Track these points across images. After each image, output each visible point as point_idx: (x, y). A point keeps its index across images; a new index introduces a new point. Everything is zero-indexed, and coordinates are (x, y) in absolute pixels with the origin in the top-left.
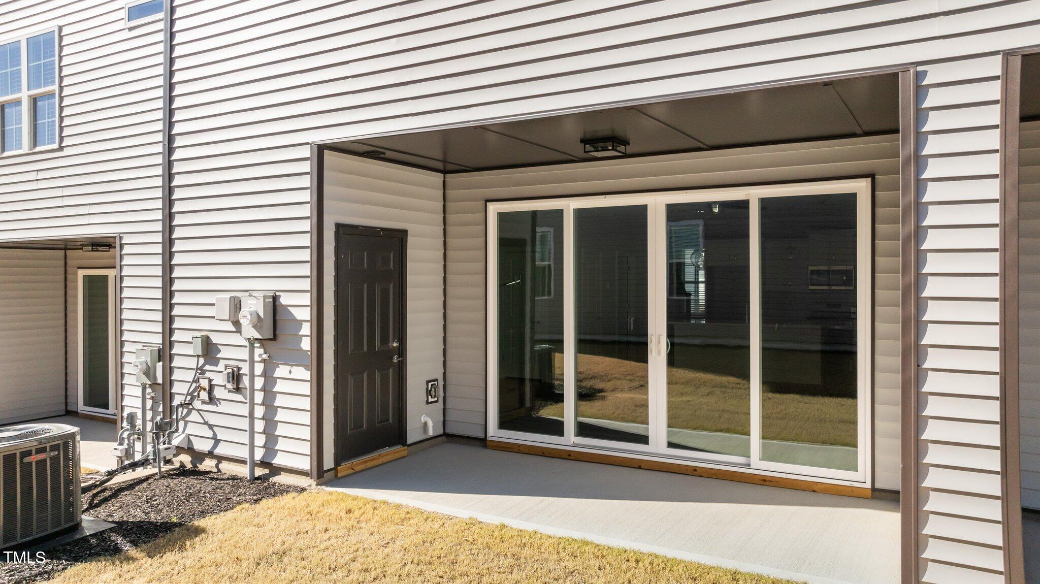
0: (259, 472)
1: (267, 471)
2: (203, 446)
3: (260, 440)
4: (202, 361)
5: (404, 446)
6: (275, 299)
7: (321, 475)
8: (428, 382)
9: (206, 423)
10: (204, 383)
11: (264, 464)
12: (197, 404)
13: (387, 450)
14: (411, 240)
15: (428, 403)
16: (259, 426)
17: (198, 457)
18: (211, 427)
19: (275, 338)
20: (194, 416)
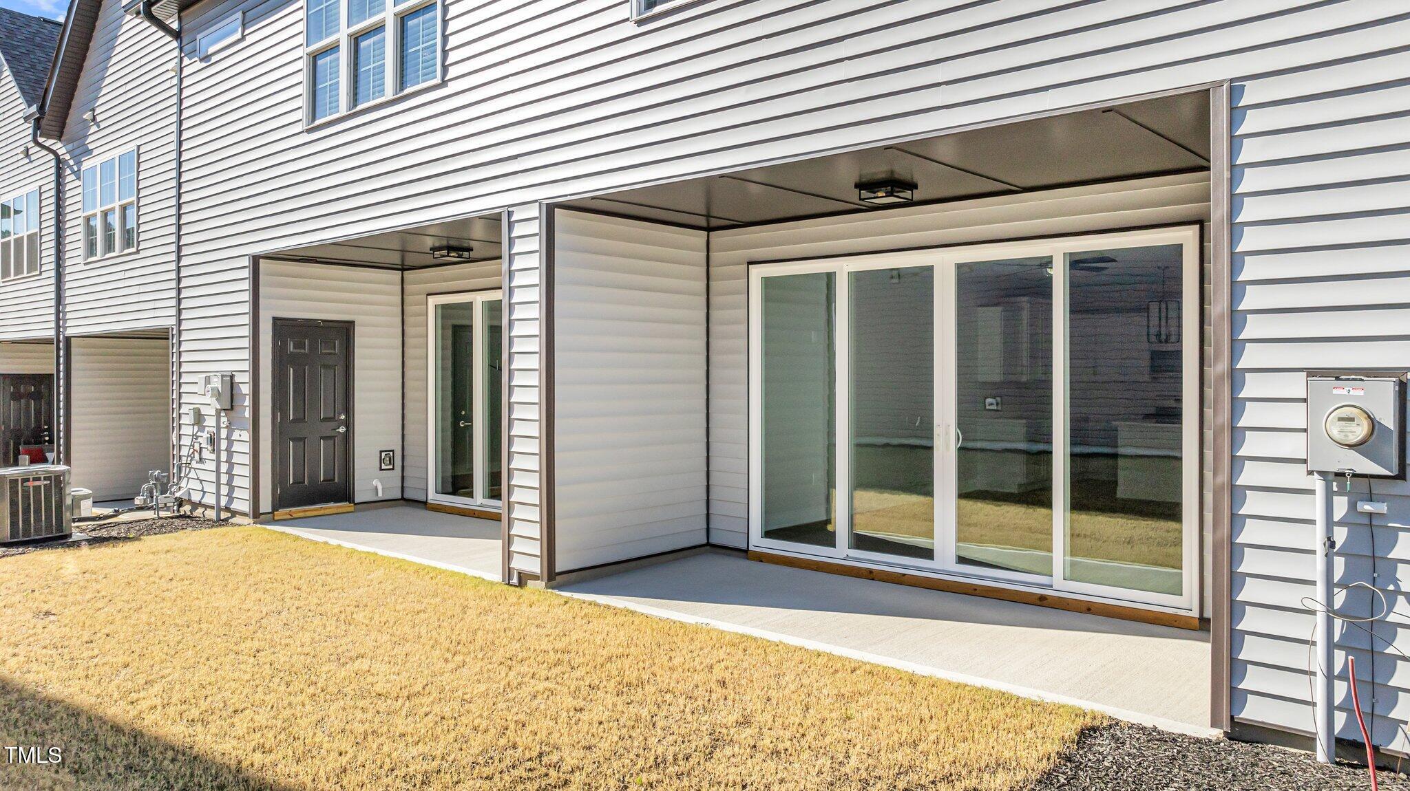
0: (224, 515)
1: (229, 515)
2: (196, 497)
3: (224, 490)
4: (196, 428)
5: (350, 503)
6: (232, 377)
7: (256, 514)
8: (381, 452)
9: (198, 479)
10: (197, 447)
11: (227, 509)
12: (194, 464)
13: (332, 504)
14: (358, 330)
15: (381, 470)
16: (224, 478)
17: (195, 506)
18: (201, 481)
19: (232, 408)
20: (192, 475)
